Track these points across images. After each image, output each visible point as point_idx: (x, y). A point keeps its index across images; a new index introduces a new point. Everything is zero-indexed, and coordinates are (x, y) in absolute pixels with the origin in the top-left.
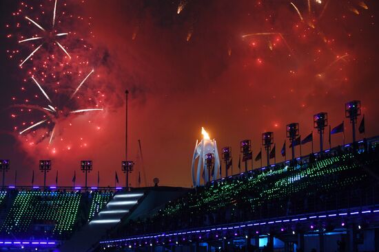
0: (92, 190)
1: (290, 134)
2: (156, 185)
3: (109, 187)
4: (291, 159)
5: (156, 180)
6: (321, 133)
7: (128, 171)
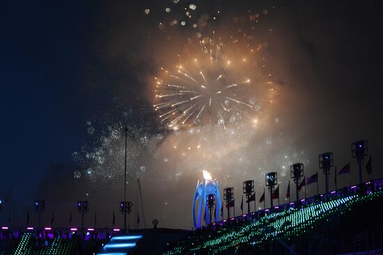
0: (89, 231)
1: (295, 175)
2: (155, 226)
3: (106, 229)
4: (296, 200)
5: (155, 222)
6: (326, 174)
7: (126, 212)
